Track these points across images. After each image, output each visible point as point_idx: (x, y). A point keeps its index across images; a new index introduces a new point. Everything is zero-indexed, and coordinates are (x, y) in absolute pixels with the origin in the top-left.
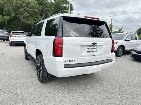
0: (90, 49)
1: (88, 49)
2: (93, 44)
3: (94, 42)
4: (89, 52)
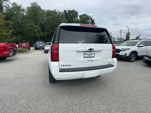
0: (87, 54)
1: (85, 54)
2: (89, 49)
3: (91, 48)
4: (86, 57)
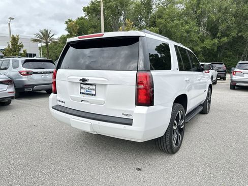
0: (85, 89)
1: (82, 88)
2: (81, 80)
4: (83, 93)
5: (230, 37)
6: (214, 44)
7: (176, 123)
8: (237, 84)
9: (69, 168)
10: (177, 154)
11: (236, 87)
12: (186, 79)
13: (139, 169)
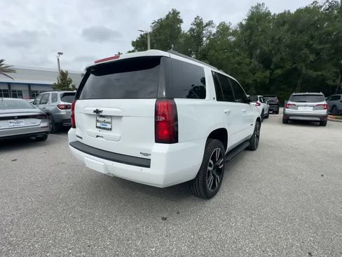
0: (101, 122)
1: (98, 121)
3: (98, 108)
4: (100, 128)
5: (285, 69)
6: (266, 77)
7: (212, 163)
8: (290, 118)
9: (82, 217)
10: (213, 200)
11: (289, 121)
12: (225, 111)
13: (164, 219)
